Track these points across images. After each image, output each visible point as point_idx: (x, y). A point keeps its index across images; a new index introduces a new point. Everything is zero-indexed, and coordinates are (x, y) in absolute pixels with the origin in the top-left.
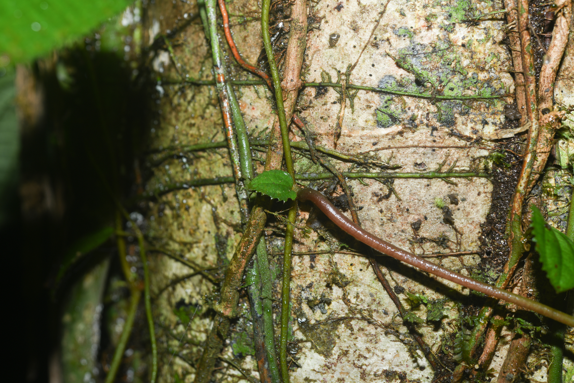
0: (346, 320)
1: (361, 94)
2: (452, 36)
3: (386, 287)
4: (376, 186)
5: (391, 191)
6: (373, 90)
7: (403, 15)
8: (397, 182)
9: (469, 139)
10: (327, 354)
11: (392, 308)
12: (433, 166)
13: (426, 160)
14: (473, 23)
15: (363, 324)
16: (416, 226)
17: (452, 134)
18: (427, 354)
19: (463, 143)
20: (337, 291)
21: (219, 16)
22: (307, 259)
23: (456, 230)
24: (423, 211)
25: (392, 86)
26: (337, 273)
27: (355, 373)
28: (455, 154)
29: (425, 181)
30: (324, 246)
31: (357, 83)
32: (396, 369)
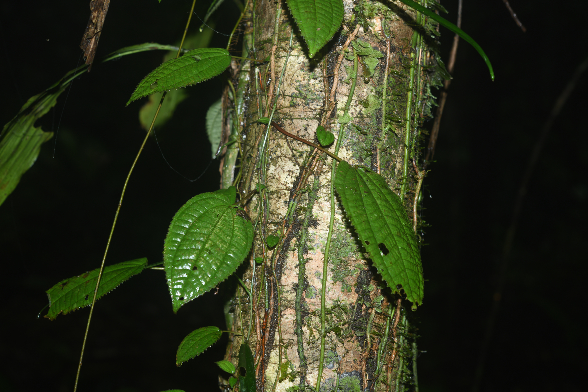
0: (280, 157)
1: (287, 97)
2: (310, 82)
3: (290, 148)
4: (289, 121)
5: (292, 122)
6: (289, 96)
7: (298, 77)
8: (294, 120)
9: (313, 109)
10: (275, 166)
11: (291, 154)
12: (303, 116)
13: (301, 115)
14: (315, 79)
15: (284, 158)
16: (298, 132)
17: (309, 108)
18: (299, 165)
19: (311, 110)
20: (279, 149)
21: (259, 77)
22: (273, 140)
23: (308, 133)
24: (300, 128)
25: (294, 95)
26: (279, 144)
27: (282, 171)
28: (309, 113)
29: (301, 120)
30: (277, 137)
31: (286, 94)
32: (291, 170)
